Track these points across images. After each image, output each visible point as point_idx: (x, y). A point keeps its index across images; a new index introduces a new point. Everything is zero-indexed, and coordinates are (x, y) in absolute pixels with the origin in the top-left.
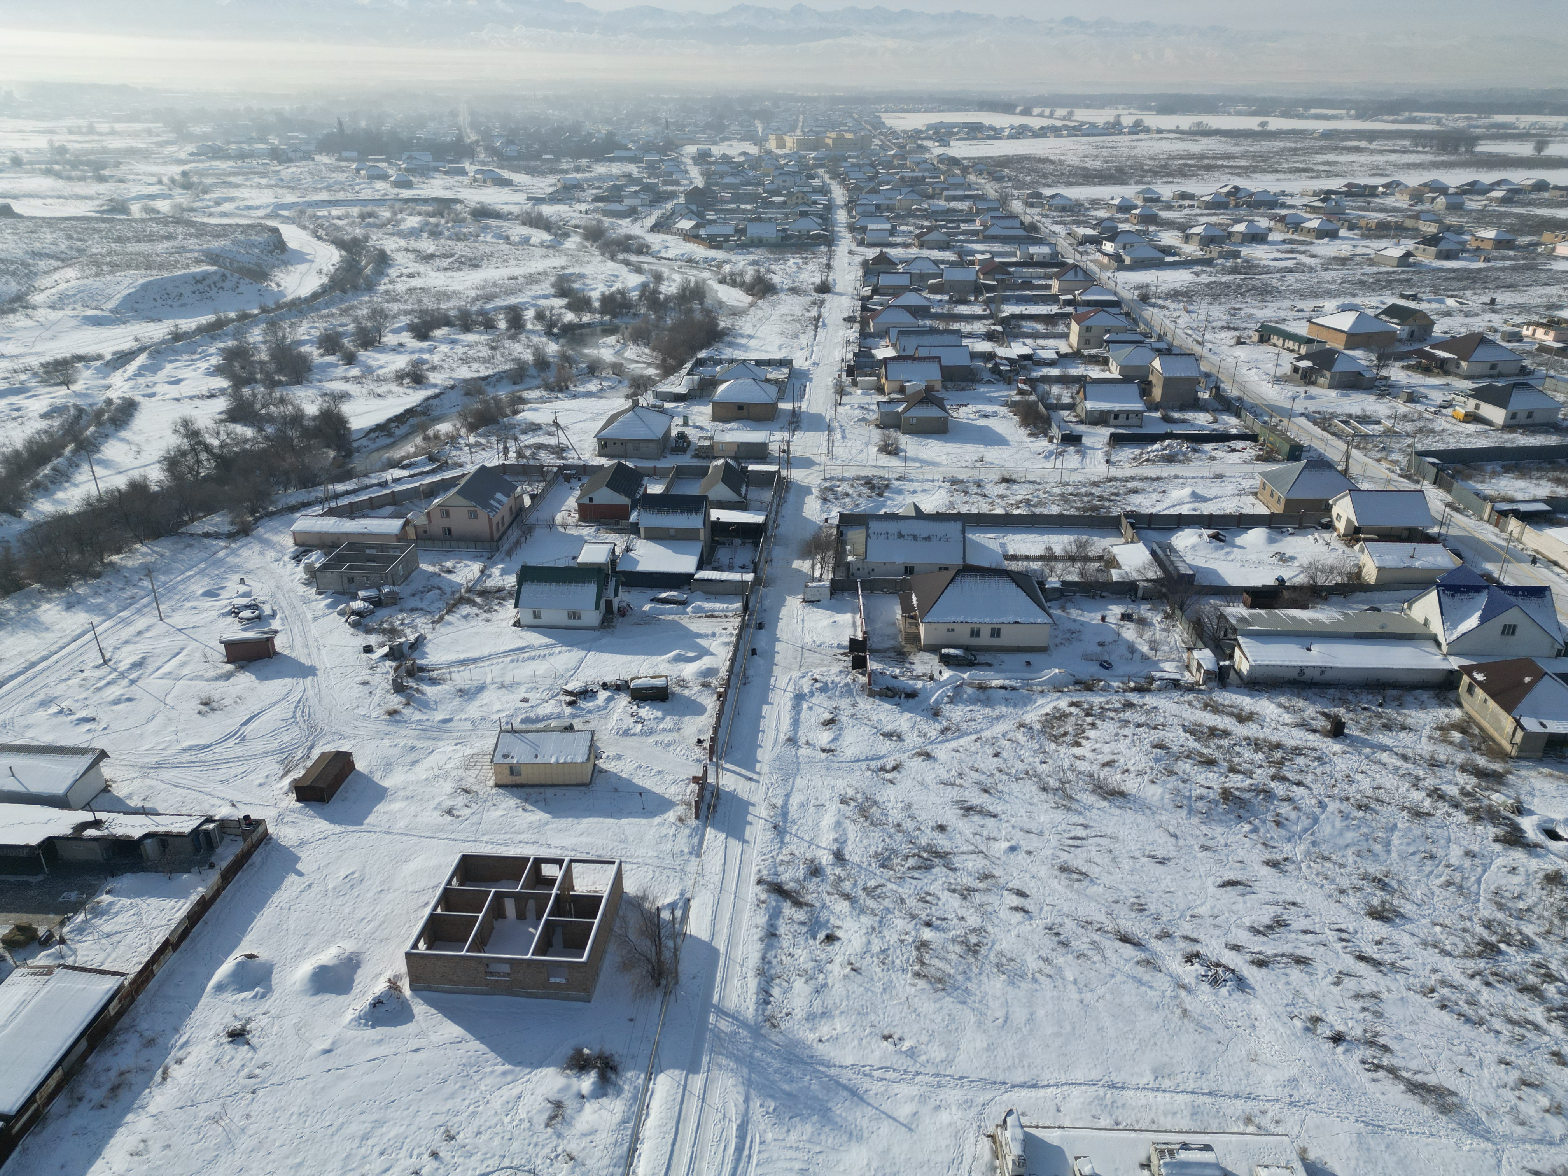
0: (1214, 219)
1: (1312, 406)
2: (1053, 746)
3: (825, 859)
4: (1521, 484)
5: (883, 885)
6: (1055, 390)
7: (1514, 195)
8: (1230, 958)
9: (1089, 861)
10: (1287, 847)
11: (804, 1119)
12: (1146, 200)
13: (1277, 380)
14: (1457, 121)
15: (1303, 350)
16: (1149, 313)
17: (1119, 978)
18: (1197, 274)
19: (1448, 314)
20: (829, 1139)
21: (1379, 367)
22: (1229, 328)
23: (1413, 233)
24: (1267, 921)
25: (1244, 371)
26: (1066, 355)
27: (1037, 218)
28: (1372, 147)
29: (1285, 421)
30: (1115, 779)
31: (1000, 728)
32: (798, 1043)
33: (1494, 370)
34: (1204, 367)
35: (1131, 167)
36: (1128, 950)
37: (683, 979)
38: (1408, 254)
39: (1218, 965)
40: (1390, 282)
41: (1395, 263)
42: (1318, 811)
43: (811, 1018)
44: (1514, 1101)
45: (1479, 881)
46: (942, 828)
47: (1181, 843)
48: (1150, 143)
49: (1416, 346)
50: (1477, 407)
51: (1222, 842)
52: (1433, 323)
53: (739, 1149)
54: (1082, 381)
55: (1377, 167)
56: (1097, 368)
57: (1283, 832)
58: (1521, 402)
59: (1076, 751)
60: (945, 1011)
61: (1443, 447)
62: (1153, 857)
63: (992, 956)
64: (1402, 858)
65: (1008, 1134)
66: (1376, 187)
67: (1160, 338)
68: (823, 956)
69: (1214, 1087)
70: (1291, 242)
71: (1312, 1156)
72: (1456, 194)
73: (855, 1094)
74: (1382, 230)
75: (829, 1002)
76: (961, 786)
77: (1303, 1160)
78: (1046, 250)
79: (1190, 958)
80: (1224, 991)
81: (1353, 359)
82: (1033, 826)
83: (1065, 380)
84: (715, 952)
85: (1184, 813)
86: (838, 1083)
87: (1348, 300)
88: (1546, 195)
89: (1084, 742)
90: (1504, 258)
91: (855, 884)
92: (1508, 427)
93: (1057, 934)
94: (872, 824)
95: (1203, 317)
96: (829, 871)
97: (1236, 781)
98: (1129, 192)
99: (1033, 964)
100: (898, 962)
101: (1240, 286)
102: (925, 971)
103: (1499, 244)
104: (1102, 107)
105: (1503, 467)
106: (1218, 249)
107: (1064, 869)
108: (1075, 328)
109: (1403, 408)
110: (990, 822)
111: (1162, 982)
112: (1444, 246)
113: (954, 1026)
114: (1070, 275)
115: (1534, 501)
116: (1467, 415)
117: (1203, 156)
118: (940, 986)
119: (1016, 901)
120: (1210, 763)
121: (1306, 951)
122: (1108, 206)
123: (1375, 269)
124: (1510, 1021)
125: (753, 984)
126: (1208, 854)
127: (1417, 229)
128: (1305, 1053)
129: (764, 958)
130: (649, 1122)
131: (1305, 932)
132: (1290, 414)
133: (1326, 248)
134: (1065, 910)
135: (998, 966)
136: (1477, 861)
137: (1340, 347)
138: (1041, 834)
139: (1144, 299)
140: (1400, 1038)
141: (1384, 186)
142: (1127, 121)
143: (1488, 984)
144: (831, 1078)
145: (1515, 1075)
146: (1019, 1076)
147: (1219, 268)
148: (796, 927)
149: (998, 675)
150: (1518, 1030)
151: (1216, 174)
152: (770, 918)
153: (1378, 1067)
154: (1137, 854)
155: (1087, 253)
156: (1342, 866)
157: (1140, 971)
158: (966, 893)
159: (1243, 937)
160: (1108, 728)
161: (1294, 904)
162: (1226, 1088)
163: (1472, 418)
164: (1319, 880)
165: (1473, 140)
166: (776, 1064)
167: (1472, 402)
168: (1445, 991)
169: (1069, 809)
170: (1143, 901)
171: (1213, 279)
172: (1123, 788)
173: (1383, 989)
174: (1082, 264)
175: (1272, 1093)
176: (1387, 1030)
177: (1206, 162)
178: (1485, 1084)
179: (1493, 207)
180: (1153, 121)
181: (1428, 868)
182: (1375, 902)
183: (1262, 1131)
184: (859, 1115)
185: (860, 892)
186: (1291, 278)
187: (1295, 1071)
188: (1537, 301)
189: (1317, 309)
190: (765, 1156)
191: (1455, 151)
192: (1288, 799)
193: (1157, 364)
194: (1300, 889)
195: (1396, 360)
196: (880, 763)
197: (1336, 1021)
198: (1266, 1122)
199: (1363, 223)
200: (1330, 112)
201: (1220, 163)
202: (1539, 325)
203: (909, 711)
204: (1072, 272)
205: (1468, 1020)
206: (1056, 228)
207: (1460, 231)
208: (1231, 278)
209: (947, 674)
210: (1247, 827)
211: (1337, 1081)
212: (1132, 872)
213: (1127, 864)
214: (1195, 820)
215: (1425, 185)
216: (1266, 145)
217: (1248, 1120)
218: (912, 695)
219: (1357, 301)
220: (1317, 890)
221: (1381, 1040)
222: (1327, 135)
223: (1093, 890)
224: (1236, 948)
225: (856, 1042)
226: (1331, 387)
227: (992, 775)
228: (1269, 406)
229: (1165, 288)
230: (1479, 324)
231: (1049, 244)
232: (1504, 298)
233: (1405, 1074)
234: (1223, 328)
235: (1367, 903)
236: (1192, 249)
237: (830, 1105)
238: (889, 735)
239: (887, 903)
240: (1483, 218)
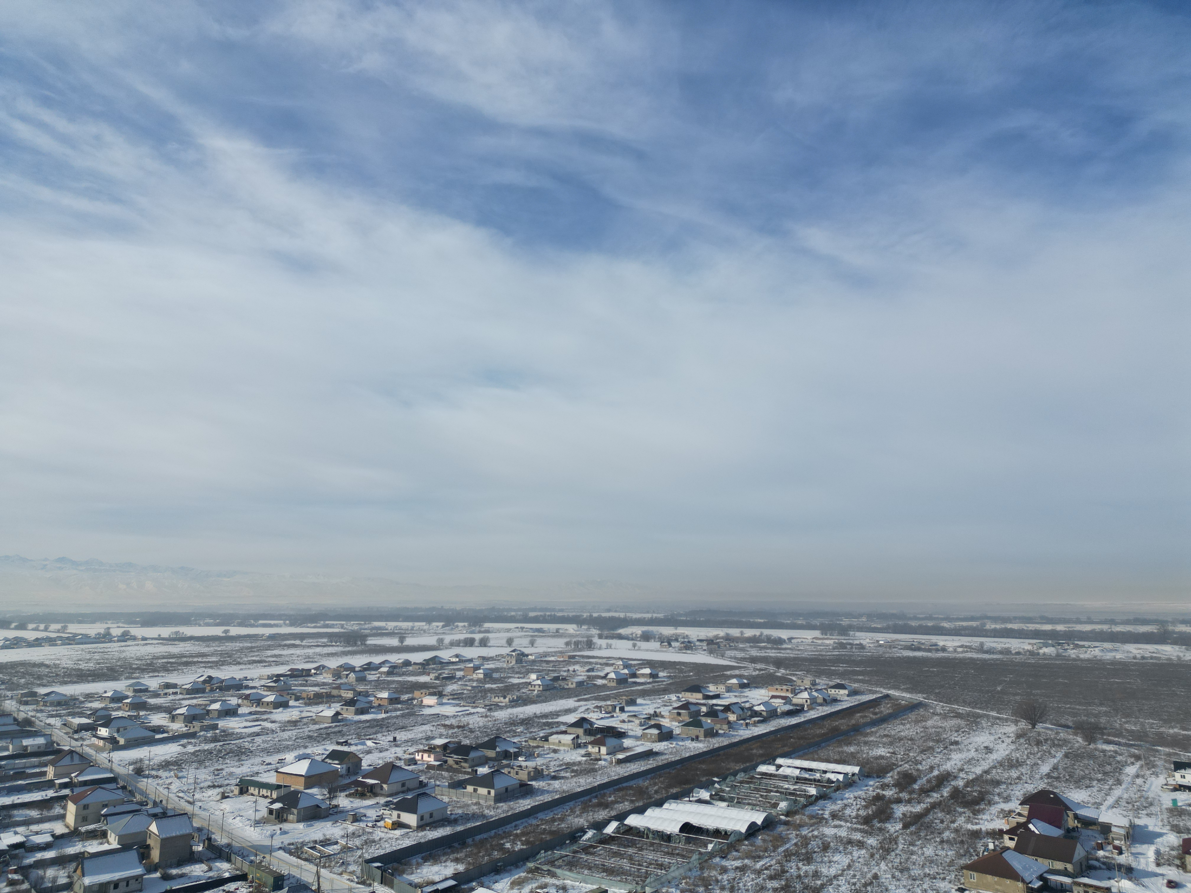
0: (194, 702)
1: (287, 840)
4: (436, 868)
6: (50, 873)
7: (394, 669)
12: (135, 691)
13: (257, 823)
14: (353, 626)
15: (275, 796)
16: (144, 783)
18: (184, 746)
19: (369, 752)
21: (330, 799)
22: (214, 787)
23: (339, 698)
25: (230, 821)
26: (62, 836)
27: (30, 714)
28: (303, 644)
29: (268, 857)
33: (405, 788)
34: (196, 824)
35: (121, 666)
38: (338, 714)
40: (328, 734)
41: (330, 721)
48: (136, 648)
49: (353, 778)
50: (399, 816)
52: (361, 760)
54: (80, 858)
55: (309, 657)
56: (95, 842)
58: (424, 806)
61: (382, 852)
66: (310, 670)
67: (155, 804)
70: (256, 713)
72: (360, 671)
74: (318, 699)
78: (41, 741)
81: (312, 796)
83: (60, 861)
87: (301, 751)
88: (411, 668)
90: (396, 710)
92: (421, 827)
95: (191, 781)
98: (121, 686)
101: (220, 751)
103: (392, 701)
104: (93, 622)
105: (422, 858)
106: (199, 724)
108: (72, 808)
109: (351, 828)
112: (359, 705)
114: (67, 760)
115: (446, 879)
116: (394, 823)
117: (182, 656)
122: (101, 698)
123: (317, 727)
127: (340, 696)
132: (270, 850)
133: (282, 715)
137: (301, 788)
139: (139, 772)
141: (315, 669)
142: (116, 632)
147: (202, 739)
151: (193, 668)
155: (83, 739)
163: (398, 825)
165: (364, 638)
167: (395, 813)
171: (197, 748)
174: (78, 750)
177: (185, 659)
179: (383, 678)
180: (137, 631)
186: (259, 740)
188: (420, 736)
189: (281, 761)
191: (355, 644)
193: (153, 828)
195: (341, 791)
199: (304, 695)
200: (272, 622)
201: (195, 660)
202: (424, 751)
204: (68, 758)
206: (51, 721)
207: (367, 694)
208: (212, 745)
215: (341, 666)
216: (229, 646)
219: (308, 751)
222: (272, 637)
226: (299, 821)
228: (253, 847)
229: (157, 760)
230: (389, 756)
231: (44, 735)
232: (402, 736)
234: (209, 787)
236: (178, 727)
240: (379, 685)
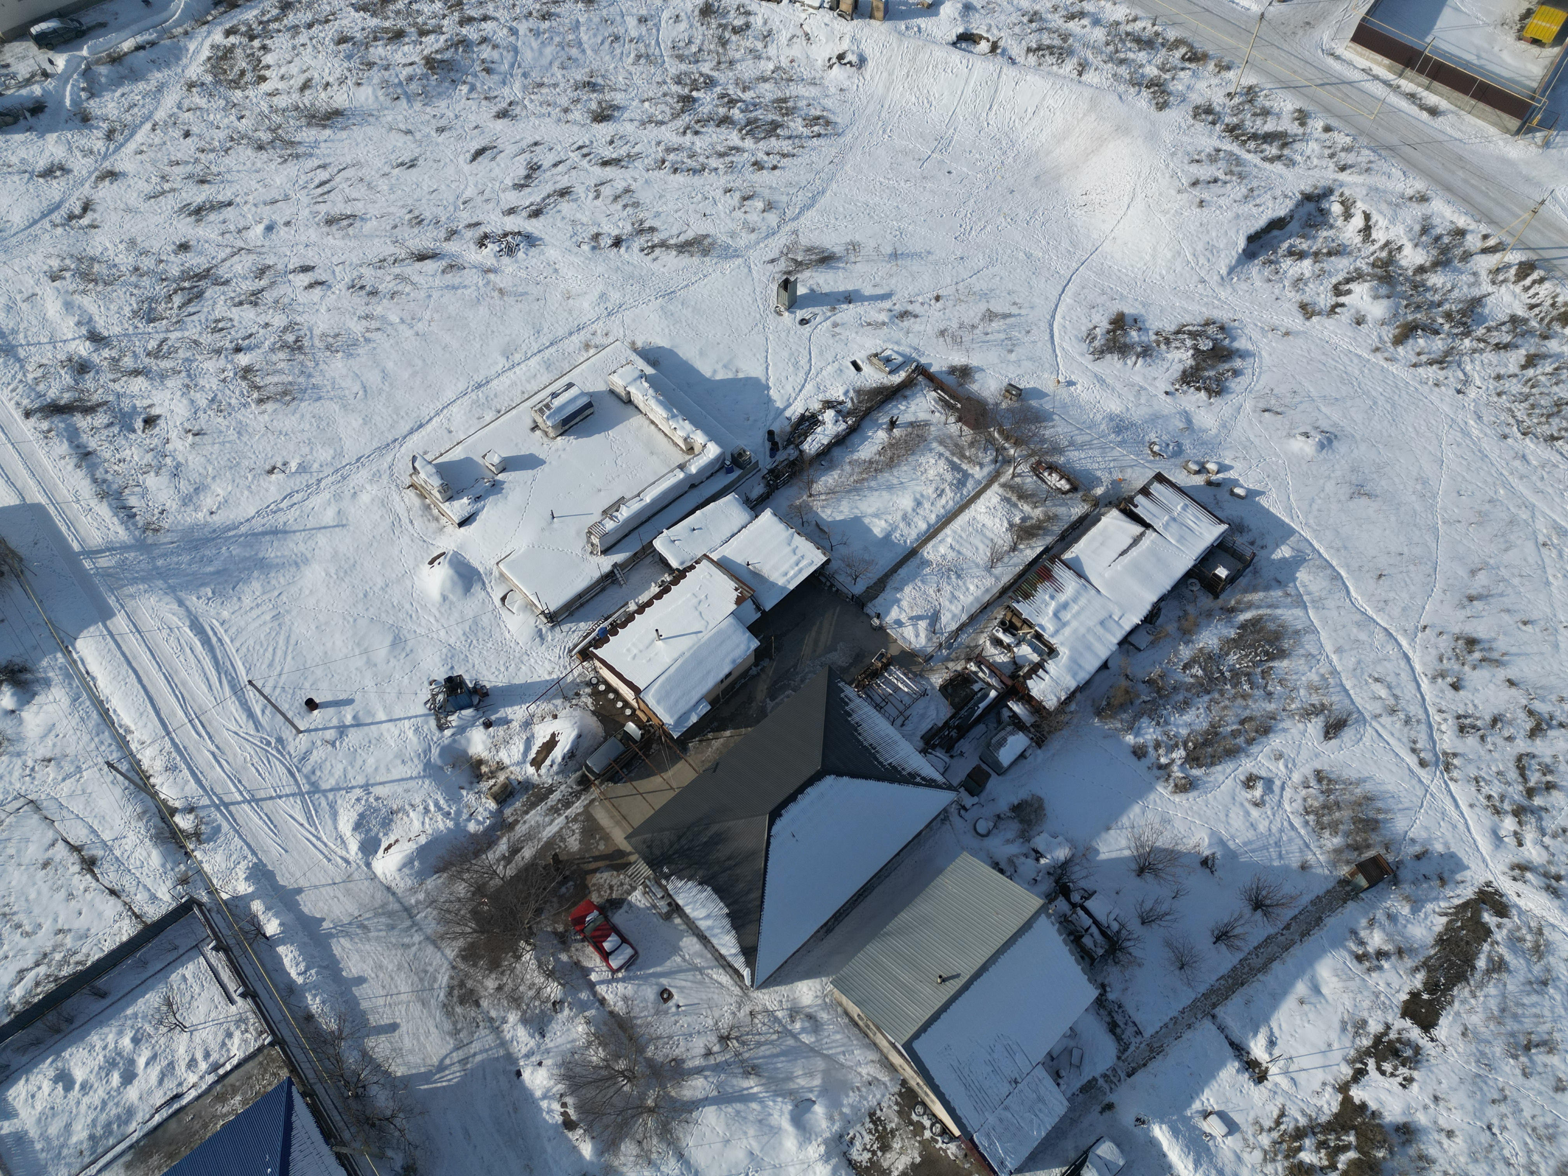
2: (238, 93)
3: (84, 349)
5: (165, 340)
8: (512, 223)
9: (348, 200)
10: (506, 91)
11: (247, 581)
17: (436, 295)
20: (279, 579)
24: (523, 172)
30: (321, 99)
31: (170, 100)
32: (192, 528)
36: (429, 266)
37: (22, 552)
39: (506, 235)
42: (512, 39)
43: (187, 501)
44: (742, 216)
45: (658, 43)
46: (184, 247)
47: (418, 136)
51: (452, 115)
53: (206, 642)
57: (496, 77)
59: (265, 87)
60: (308, 416)
62: (402, 164)
63: (317, 342)
64: (596, 51)
65: (422, 475)
68: (155, 441)
69: (551, 337)
71: (639, 344)
73: (278, 533)
75: (195, 476)
76: (173, 190)
77: (635, 350)
79: (481, 243)
80: (521, 255)
82: (275, 194)
84: (38, 508)
85: (403, 102)
86: (254, 535)
89: (267, 73)
91: (135, 356)
93: (362, 288)
94: (106, 284)
96: (96, 359)
97: (432, 44)
99: (357, 328)
100: (233, 401)
102: (265, 393)
107: (330, 222)
110: (228, 213)
111: (471, 277)
113: (324, 424)
118: (288, 398)
119: (305, 279)
120: (398, 35)
121: (564, 182)
124: (721, 155)
125: (104, 510)
126: (446, 134)
128: (601, 269)
129: (95, 481)
130: (101, 683)
131: (555, 165)
134: (355, 261)
135: (328, 347)
136: (650, 23)
138: (287, 198)
140: (657, 215)
143: (697, 133)
144: (246, 535)
145: (737, 195)
146: (404, 427)
148: (105, 432)
149: (123, 35)
150: (728, 159)
152: (70, 441)
153: (653, 247)
154: (387, 169)
156: (555, 85)
157: (451, 278)
158: (254, 299)
159: (512, 198)
160: (281, 44)
161: (536, 144)
162: (561, 333)
164: (544, 110)
166: (185, 558)
168: (672, 157)
169: (297, 156)
170: (417, 213)
172: (335, 106)
173: (630, 181)
175: (593, 316)
176: (647, 214)
178: (722, 215)
181: (618, 52)
182: (594, 106)
183: (600, 348)
184: (292, 545)
185: (147, 360)
187: (600, 288)
190: (233, 630)
192: (484, 40)
194: (534, 127)
196: (63, 212)
197: (610, 230)
198: (599, 340)
203: (51, 130)
205: (695, 171)
209: (61, 61)
210: (465, 89)
211: (632, 277)
212: (392, 189)
213: (383, 185)
214: (418, 106)
217: (587, 346)
218: (37, 108)
220: (548, 120)
221: (646, 225)
223: (368, 227)
224: (511, 211)
225: (246, 493)
227: (197, 160)
233: (672, 242)
235: (589, 111)
237: (261, 555)
238: (48, 173)
239: (182, 354)
